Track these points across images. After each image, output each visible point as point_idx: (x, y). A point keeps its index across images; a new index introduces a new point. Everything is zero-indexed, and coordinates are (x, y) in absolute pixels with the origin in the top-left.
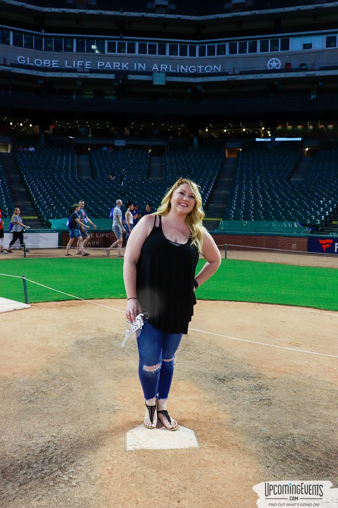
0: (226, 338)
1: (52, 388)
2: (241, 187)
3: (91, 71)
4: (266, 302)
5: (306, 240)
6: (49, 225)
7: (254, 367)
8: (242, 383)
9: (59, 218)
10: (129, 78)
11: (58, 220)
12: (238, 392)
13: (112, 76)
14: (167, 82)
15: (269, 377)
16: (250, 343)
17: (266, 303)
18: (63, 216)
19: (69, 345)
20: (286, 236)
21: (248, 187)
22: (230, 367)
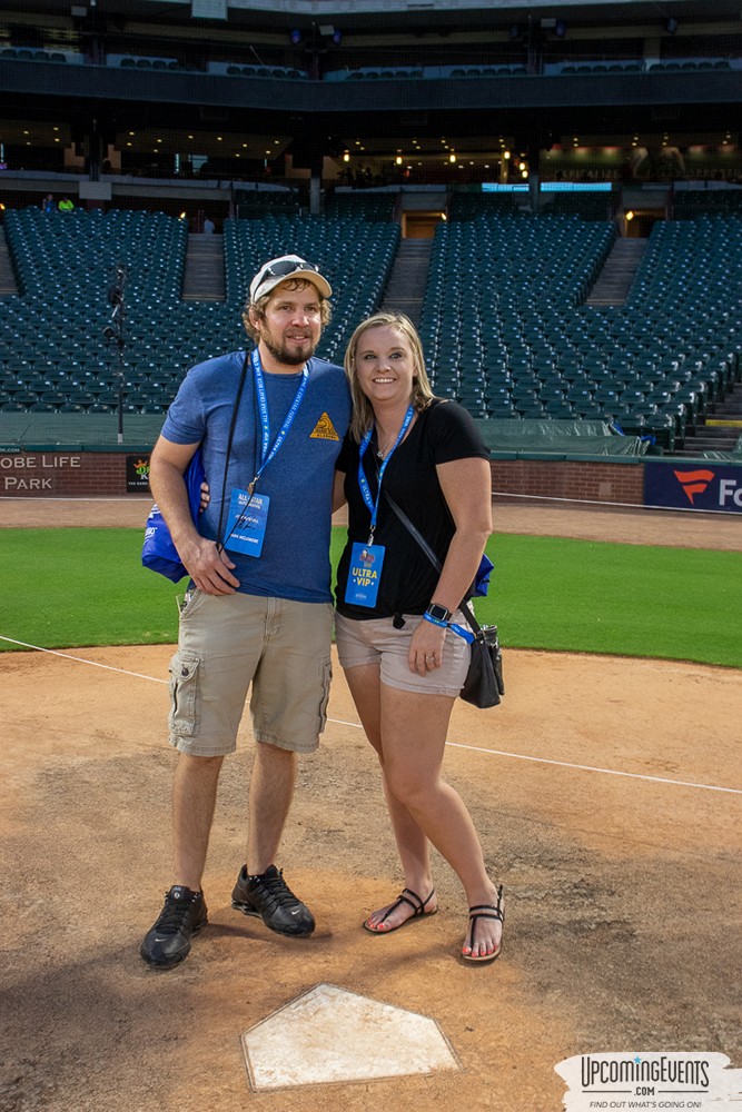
0: (468, 750)
2: (448, 322)
4: (557, 646)
5: (638, 472)
7: (563, 833)
8: (541, 876)
12: (532, 903)
15: (610, 858)
16: (539, 765)
17: (557, 651)
20: (583, 463)
21: (469, 322)
22: (496, 833)
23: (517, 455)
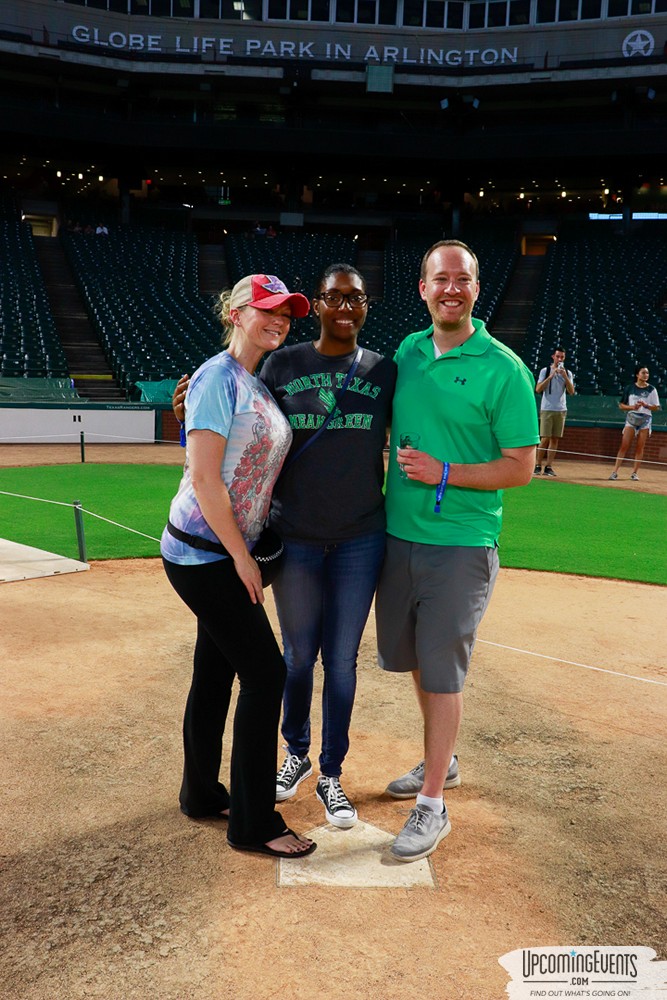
0: (505, 649)
1: (128, 744)
2: (552, 320)
3: (232, 61)
4: (598, 573)
6: (135, 395)
7: (563, 717)
8: (537, 750)
9: (157, 378)
10: (314, 77)
11: (157, 384)
12: (525, 769)
13: (276, 73)
14: (396, 86)
15: (595, 738)
16: (558, 663)
17: (595, 577)
18: (167, 376)
19: (169, 652)
21: (568, 320)
22: (510, 714)
23: (595, 424)
